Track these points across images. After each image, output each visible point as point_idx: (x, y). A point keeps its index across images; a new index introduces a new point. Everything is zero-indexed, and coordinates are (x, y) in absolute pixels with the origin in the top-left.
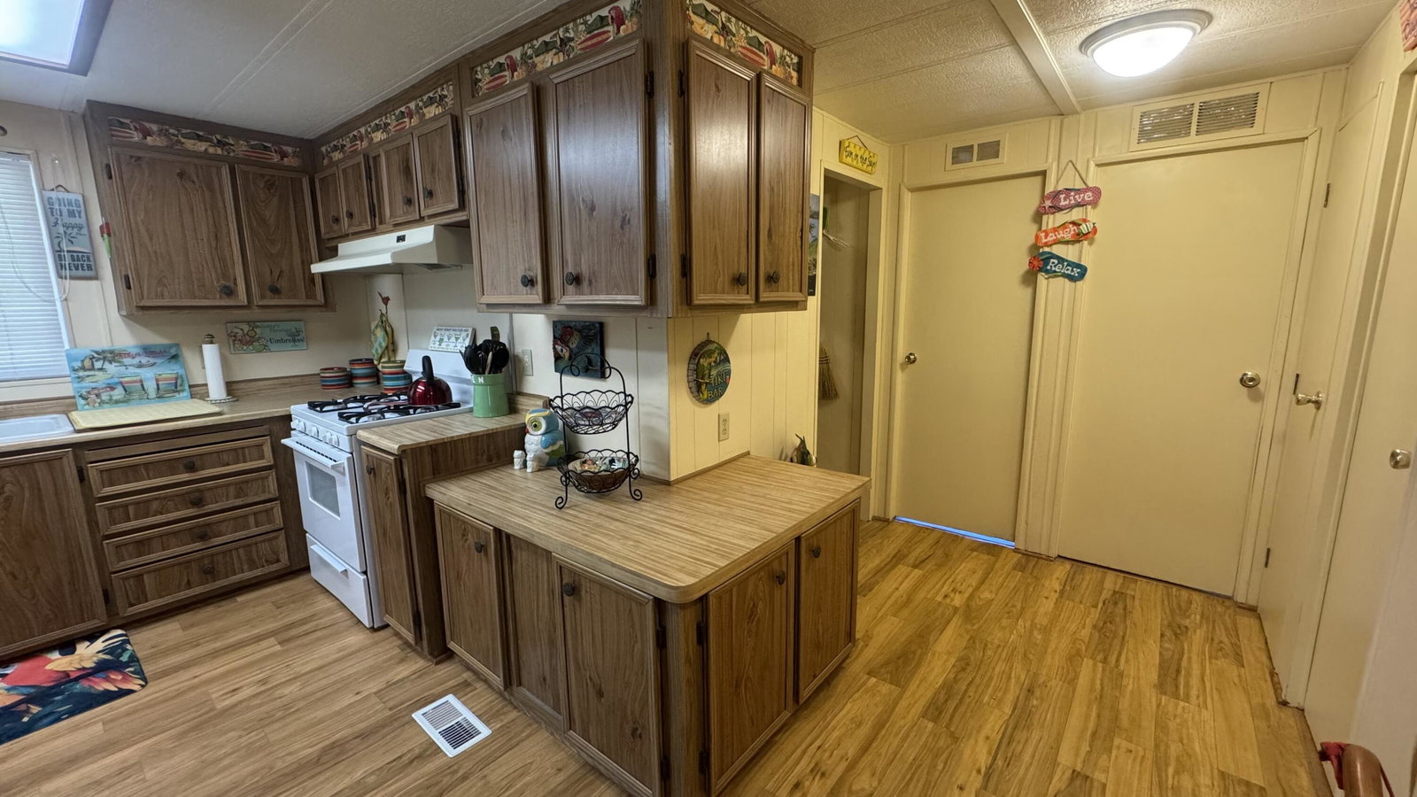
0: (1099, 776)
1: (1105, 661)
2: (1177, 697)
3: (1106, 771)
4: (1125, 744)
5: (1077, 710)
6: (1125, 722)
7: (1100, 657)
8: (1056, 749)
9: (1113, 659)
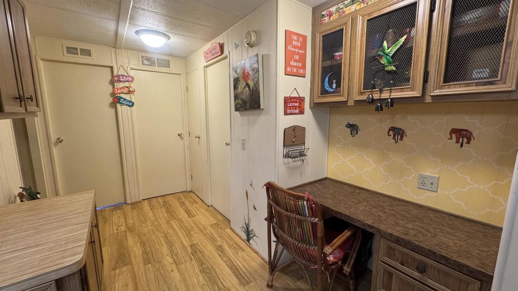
0: (195, 242)
1: (175, 219)
2: (193, 217)
3: (195, 240)
4: (193, 233)
5: (179, 233)
6: (189, 228)
7: (173, 218)
8: (183, 244)
9: (176, 217)
